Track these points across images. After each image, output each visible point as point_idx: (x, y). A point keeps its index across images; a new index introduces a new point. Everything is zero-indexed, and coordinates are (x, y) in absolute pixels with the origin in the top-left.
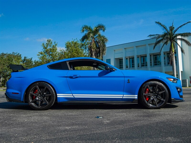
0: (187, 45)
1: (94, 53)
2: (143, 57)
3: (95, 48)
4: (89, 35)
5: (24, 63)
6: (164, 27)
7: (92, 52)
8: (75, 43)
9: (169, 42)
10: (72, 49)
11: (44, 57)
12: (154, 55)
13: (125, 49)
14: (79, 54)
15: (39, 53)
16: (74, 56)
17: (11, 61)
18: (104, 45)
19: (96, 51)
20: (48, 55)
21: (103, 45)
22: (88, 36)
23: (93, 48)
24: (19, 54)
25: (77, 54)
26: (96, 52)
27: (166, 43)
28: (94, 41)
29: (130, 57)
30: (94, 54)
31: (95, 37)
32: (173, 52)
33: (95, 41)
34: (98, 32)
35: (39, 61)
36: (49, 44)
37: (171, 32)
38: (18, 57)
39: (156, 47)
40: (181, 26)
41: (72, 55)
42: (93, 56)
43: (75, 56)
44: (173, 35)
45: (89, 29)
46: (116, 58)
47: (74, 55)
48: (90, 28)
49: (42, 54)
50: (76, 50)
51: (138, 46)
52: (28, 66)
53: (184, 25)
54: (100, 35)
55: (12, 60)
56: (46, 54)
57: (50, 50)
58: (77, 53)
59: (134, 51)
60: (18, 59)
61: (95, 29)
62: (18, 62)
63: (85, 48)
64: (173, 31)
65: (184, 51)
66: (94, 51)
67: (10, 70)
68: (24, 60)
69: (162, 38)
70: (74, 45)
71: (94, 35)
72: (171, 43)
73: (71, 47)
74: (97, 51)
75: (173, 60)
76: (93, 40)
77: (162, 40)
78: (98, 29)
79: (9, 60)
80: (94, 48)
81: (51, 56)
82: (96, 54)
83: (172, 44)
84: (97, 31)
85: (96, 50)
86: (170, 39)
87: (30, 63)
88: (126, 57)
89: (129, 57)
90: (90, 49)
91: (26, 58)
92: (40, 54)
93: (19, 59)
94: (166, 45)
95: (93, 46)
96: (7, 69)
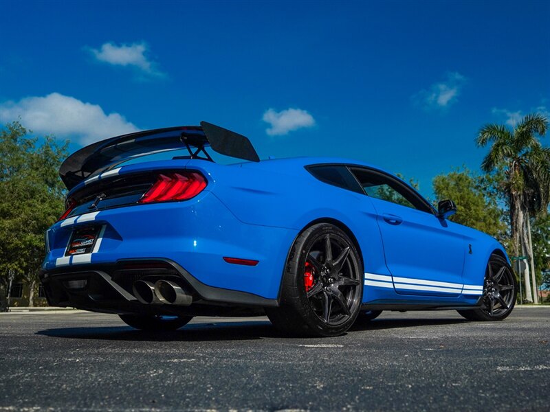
1: (518, 200)
3: (521, 188)
26: (525, 198)
30: (518, 205)
31: (519, 155)
34: (529, 137)
42: (518, 211)
45: (502, 132)
48: (503, 129)
66: (520, 196)
70: (457, 184)
71: (518, 149)
76: (515, 165)
84: (524, 137)
85: (524, 192)
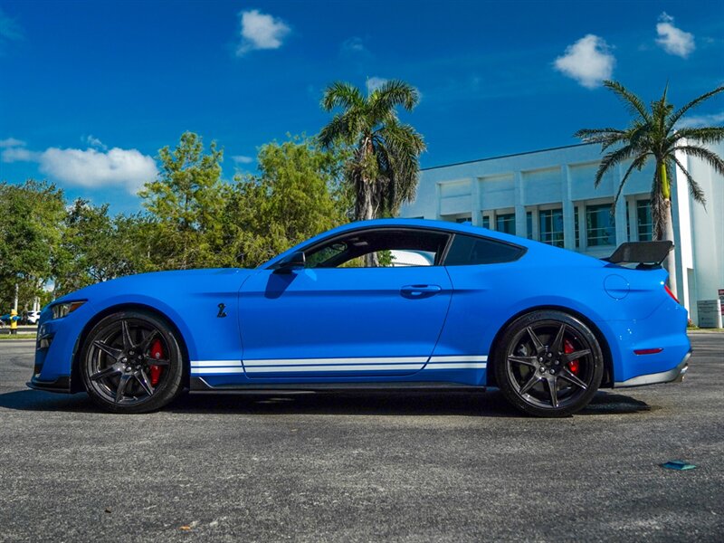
0: (718, 172)
2: (548, 212)
4: (355, 120)
5: (73, 227)
6: (634, 103)
7: (363, 189)
8: (298, 150)
9: (651, 160)
10: (287, 176)
11: (167, 204)
12: (589, 208)
13: (480, 179)
14: (312, 196)
15: (146, 185)
16: (292, 201)
17: (23, 216)
18: (411, 163)
19: (378, 185)
20: (185, 196)
21: (406, 164)
22: (350, 124)
23: (369, 172)
24: (53, 188)
25: (304, 195)
27: (639, 162)
28: (370, 146)
29: (498, 213)
32: (665, 197)
33: (373, 147)
35: (135, 217)
36: (188, 152)
37: (659, 123)
38: (49, 199)
39: (604, 174)
40: (695, 102)
41: (288, 197)
43: (297, 201)
44: (667, 132)
46: (443, 213)
47: (292, 197)
49: (158, 190)
50: (302, 178)
51: (528, 172)
52: (91, 238)
53: (705, 96)
54: (394, 123)
55: (29, 212)
56: (177, 190)
57: (193, 174)
58: (304, 191)
59: (513, 189)
60: (49, 207)
61: (377, 101)
62: (51, 220)
63: (334, 174)
64: (666, 117)
65: (702, 195)
67: (17, 251)
68: (76, 213)
69: (628, 143)
72: (660, 163)
73: (282, 165)
74: (383, 184)
75: (665, 227)
77: (627, 150)
78: (386, 98)
79: (13, 210)
80: (371, 174)
81: (194, 199)
82: (379, 195)
83: (664, 167)
86: (654, 150)
87: (101, 225)
88: (482, 211)
89: (495, 211)
90: (355, 176)
91: (83, 204)
92: (153, 189)
93: (55, 209)
94: (640, 169)
95: (368, 166)
96: (6, 249)
